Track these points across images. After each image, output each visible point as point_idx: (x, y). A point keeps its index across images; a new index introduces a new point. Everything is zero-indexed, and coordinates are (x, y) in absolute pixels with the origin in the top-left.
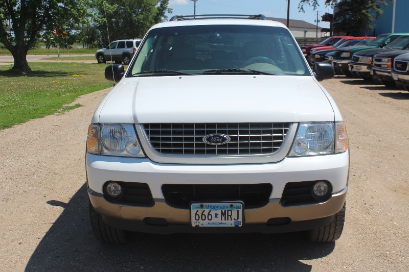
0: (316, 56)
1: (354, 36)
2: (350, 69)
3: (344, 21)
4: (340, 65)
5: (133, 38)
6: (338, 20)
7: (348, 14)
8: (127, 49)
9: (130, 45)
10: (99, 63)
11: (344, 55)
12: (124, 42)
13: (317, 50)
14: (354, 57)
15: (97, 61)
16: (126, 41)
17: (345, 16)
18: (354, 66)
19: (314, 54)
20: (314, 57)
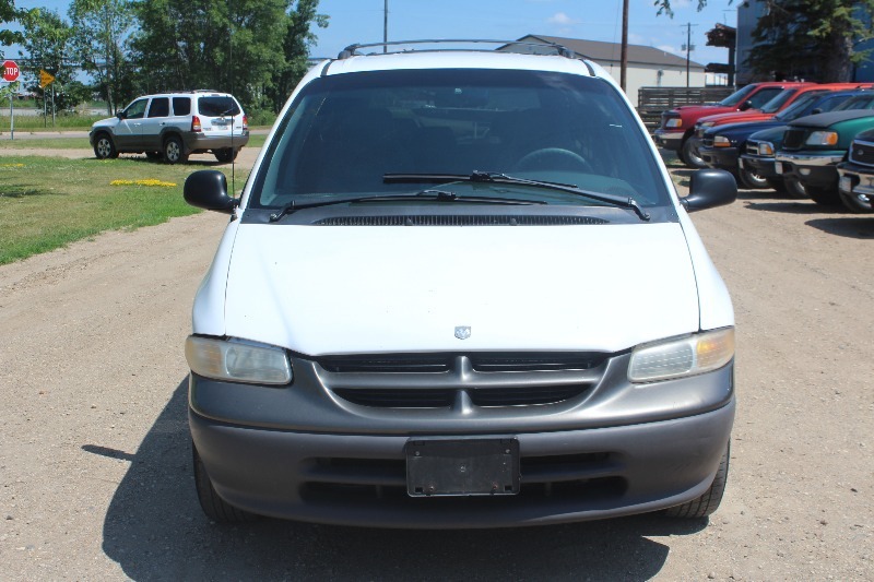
0: (719, 139)
1: (820, 83)
2: (845, 185)
3: (784, 40)
4: (805, 172)
5: (192, 89)
6: (765, 38)
7: (793, 21)
8: (172, 119)
9: (182, 107)
10: (99, 157)
11: (818, 138)
12: (167, 100)
13: (717, 123)
14: (855, 145)
15: (91, 153)
16: (171, 96)
17: (783, 27)
18: (862, 176)
19: (711, 136)
20: (711, 143)
